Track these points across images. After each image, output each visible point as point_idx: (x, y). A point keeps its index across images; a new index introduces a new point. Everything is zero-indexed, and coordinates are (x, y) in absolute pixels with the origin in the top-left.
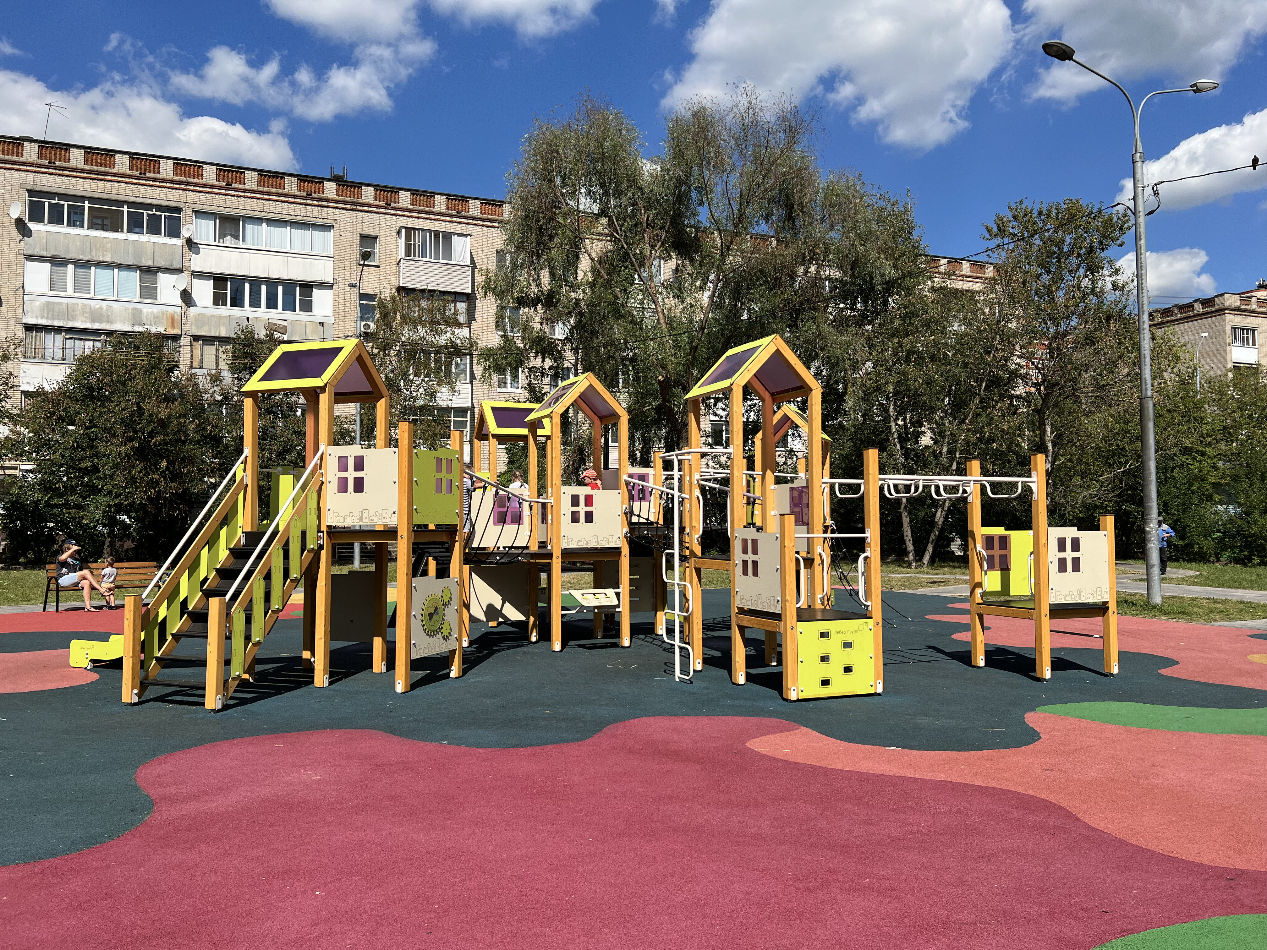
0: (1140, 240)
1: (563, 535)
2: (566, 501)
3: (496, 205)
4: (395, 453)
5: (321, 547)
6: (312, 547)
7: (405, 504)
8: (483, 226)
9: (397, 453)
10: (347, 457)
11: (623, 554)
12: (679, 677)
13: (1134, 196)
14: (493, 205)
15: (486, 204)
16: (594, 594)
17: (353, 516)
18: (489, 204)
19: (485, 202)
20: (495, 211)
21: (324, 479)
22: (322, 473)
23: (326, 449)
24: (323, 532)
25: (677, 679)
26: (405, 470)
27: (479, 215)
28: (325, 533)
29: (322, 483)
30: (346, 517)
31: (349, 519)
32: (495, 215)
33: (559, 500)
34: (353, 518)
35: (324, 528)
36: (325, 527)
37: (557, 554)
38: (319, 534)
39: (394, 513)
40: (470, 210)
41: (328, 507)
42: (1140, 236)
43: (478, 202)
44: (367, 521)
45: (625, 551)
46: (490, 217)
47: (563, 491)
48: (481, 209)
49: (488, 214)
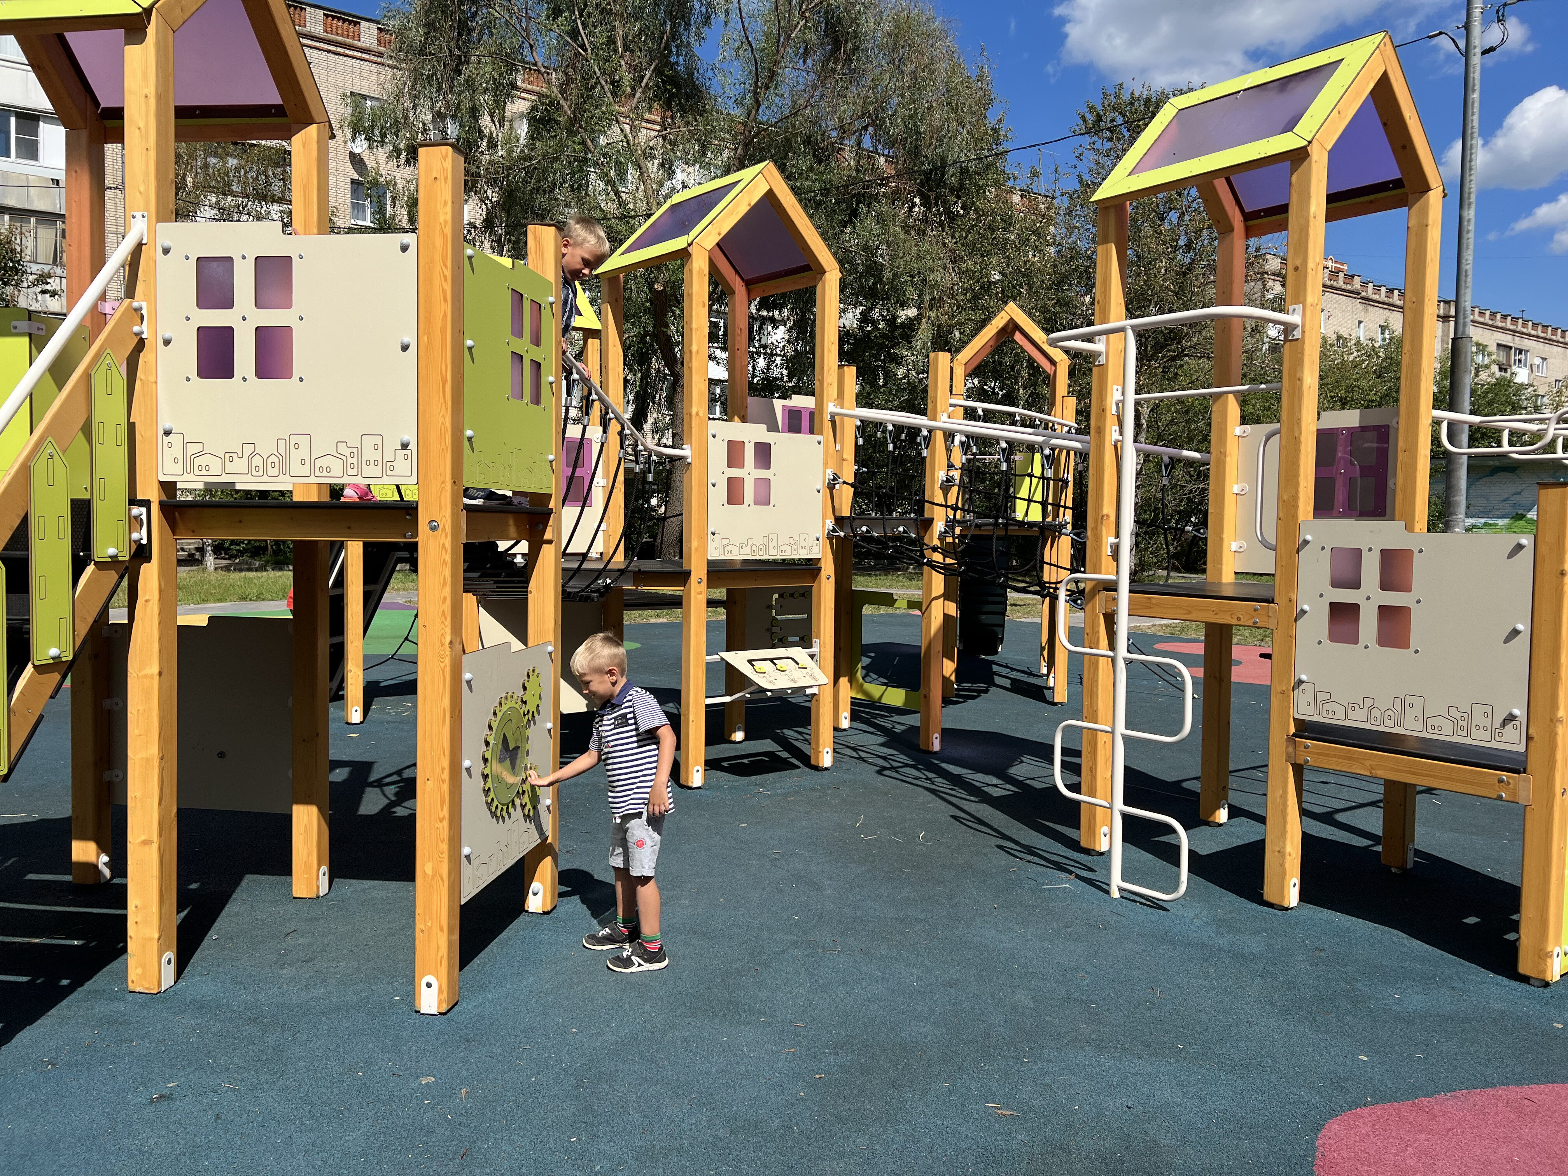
0: (1474, 91)
1: (710, 530)
2: (718, 453)
3: (350, 22)
4: (404, 249)
5: (142, 553)
6: (112, 551)
7: (443, 418)
8: (328, 51)
9: (413, 249)
10: (230, 259)
11: (824, 574)
12: (1121, 890)
13: (1466, 23)
14: (344, 20)
15: (333, 17)
16: (772, 660)
17: (252, 455)
18: (339, 19)
19: (332, 14)
20: (348, 30)
21: (145, 329)
22: (138, 310)
23: (153, 232)
24: (146, 504)
25: (1116, 894)
26: (443, 309)
27: (322, 34)
28: (155, 508)
29: (141, 344)
30: (230, 456)
31: (240, 465)
32: (348, 37)
33: (704, 453)
34: (257, 461)
35: (149, 491)
36: (156, 486)
37: (698, 571)
38: (135, 511)
39: (405, 446)
40: (308, 24)
41: (165, 423)
42: (1474, 85)
43: (321, 13)
44: (305, 470)
45: (828, 568)
46: (340, 39)
47: (711, 431)
48: (325, 25)
49: (337, 34)
